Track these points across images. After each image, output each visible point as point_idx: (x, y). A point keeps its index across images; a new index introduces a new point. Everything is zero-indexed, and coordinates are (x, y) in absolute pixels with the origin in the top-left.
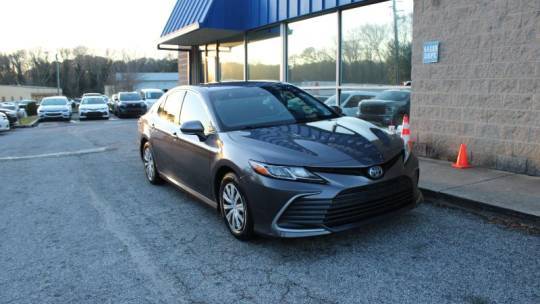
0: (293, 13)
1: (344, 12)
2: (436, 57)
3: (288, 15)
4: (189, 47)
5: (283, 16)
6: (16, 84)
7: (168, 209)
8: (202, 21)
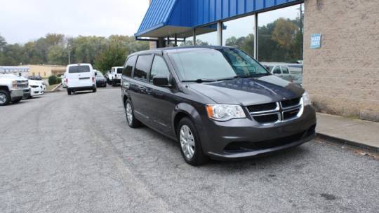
0: (226, 16)
1: (259, 15)
2: (319, 44)
3: (222, 17)
4: (156, 39)
5: (219, 18)
6: (42, 64)
7: (141, 143)
8: (165, 21)
